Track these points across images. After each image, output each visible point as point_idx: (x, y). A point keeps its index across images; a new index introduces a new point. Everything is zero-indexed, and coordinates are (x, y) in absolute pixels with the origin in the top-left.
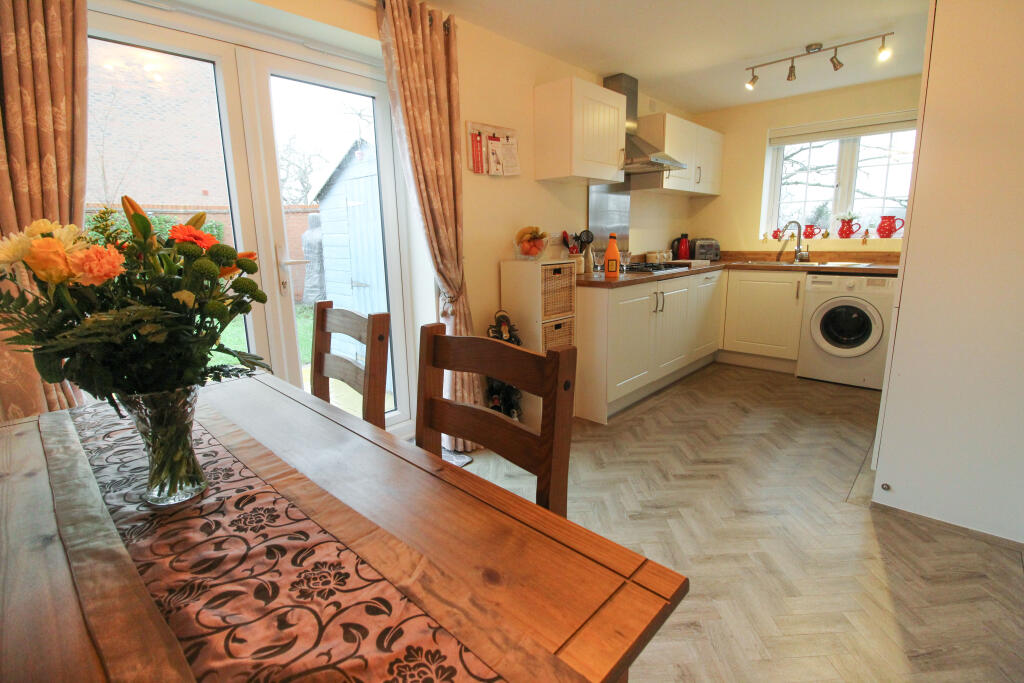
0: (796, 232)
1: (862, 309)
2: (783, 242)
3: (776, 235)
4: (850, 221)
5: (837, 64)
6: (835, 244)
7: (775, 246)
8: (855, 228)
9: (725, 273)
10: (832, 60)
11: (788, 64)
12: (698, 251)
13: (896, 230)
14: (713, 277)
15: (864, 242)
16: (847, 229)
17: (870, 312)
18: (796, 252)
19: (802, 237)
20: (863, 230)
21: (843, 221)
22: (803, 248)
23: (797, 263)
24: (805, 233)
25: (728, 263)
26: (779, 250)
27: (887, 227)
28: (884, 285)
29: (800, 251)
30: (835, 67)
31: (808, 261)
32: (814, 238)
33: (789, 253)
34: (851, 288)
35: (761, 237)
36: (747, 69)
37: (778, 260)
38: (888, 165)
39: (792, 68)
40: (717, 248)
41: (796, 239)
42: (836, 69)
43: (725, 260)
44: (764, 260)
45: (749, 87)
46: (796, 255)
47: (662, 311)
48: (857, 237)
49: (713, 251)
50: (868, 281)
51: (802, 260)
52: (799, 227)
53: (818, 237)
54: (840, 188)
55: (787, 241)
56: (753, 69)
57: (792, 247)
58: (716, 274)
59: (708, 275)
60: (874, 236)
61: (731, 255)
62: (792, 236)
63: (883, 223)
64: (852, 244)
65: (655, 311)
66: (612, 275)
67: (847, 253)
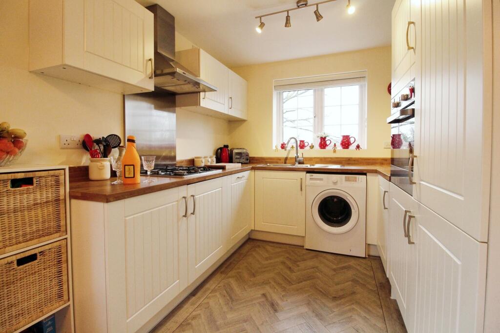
0: (295, 145)
1: (343, 197)
2: (287, 151)
3: (283, 146)
4: (325, 138)
5: (319, 17)
6: (318, 153)
7: (283, 154)
8: (328, 143)
9: (252, 172)
10: (315, 12)
11: (285, 14)
12: (234, 157)
13: (351, 144)
14: (243, 177)
15: (335, 151)
16: (323, 144)
17: (349, 200)
18: (296, 158)
19: (299, 148)
20: (332, 144)
21: (322, 138)
22: (300, 155)
23: (298, 166)
24: (300, 146)
25: (254, 165)
26: (285, 156)
27: (346, 143)
28: (356, 181)
29: (298, 157)
30: (317, 18)
31: (303, 163)
32: (306, 148)
33: (291, 158)
34: (335, 183)
35: (274, 148)
36: (256, 18)
37: (285, 163)
38: (341, 106)
39: (288, 18)
40: (247, 155)
41: (295, 149)
42: (318, 19)
43: (253, 163)
44: (277, 163)
45: (259, 30)
46: (296, 160)
47: (193, 214)
48: (330, 148)
49: (245, 157)
50: (346, 177)
51: (300, 163)
52: (297, 141)
53: (307, 148)
54: (316, 118)
55: (289, 151)
56: (260, 17)
57: (293, 154)
58: (246, 174)
59: (240, 175)
60: (339, 147)
61: (257, 160)
62: (293, 147)
63: (343, 139)
64: (327, 153)
65: (185, 216)
66: (129, 181)
67: (325, 158)
